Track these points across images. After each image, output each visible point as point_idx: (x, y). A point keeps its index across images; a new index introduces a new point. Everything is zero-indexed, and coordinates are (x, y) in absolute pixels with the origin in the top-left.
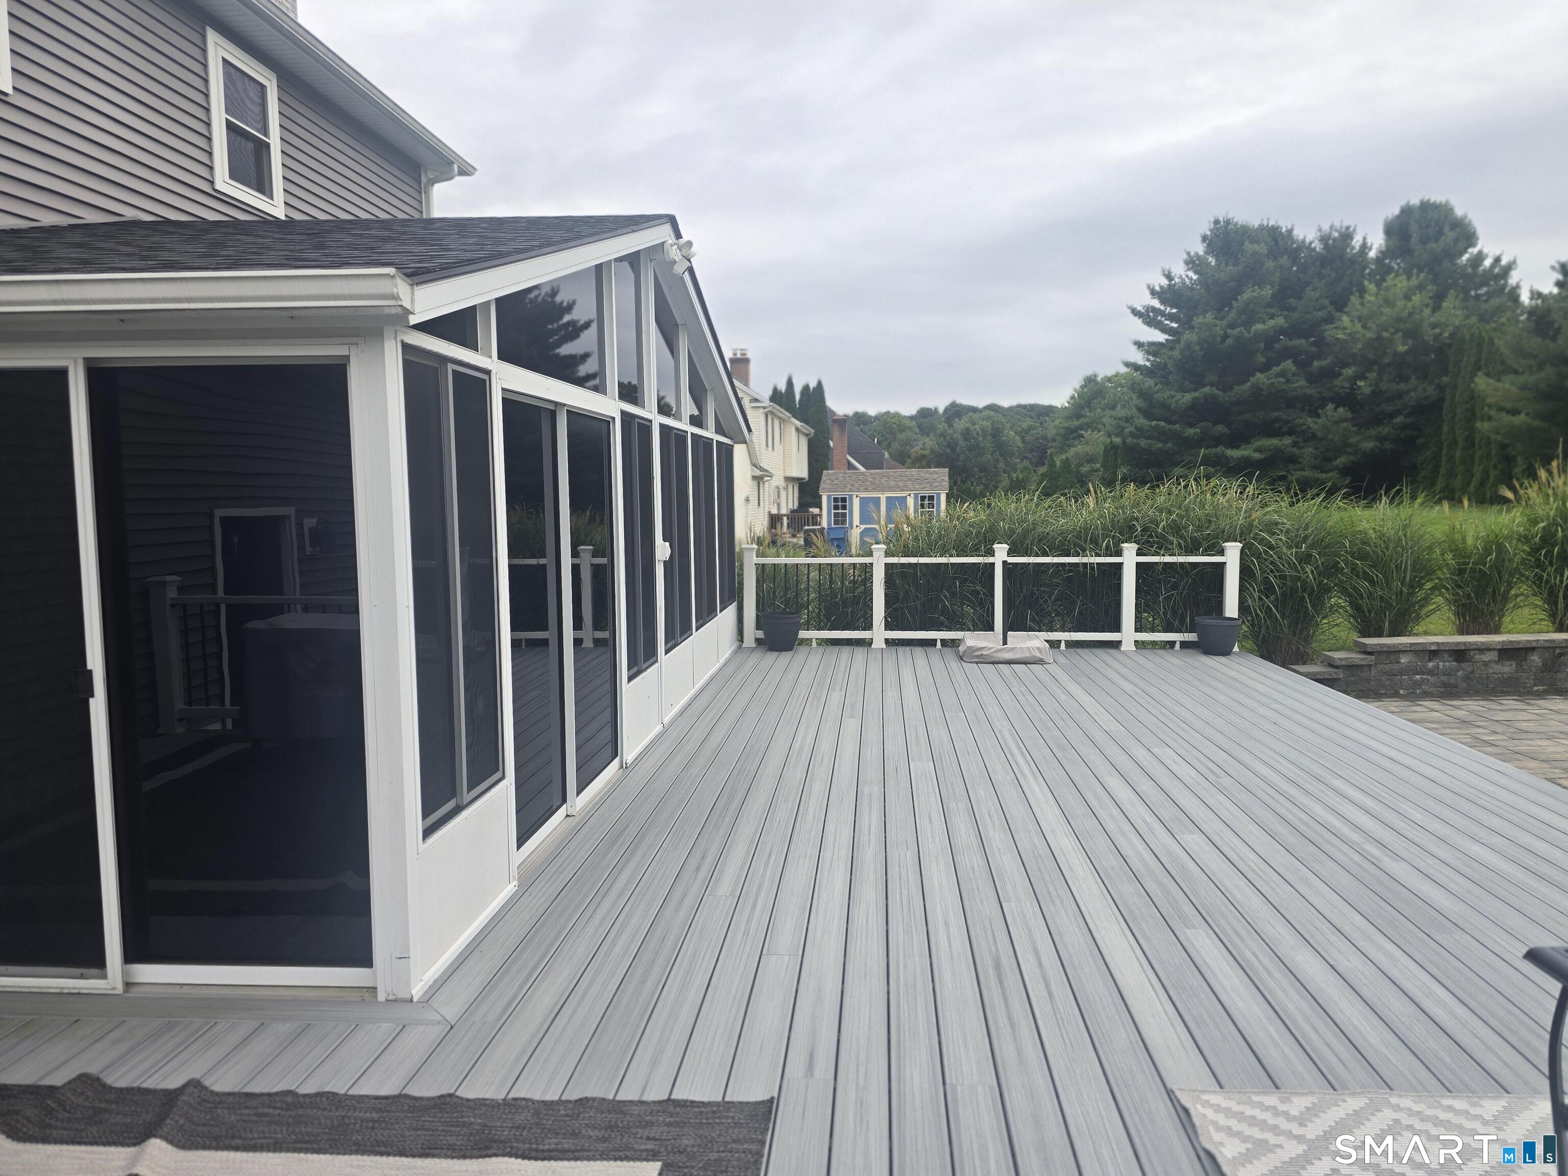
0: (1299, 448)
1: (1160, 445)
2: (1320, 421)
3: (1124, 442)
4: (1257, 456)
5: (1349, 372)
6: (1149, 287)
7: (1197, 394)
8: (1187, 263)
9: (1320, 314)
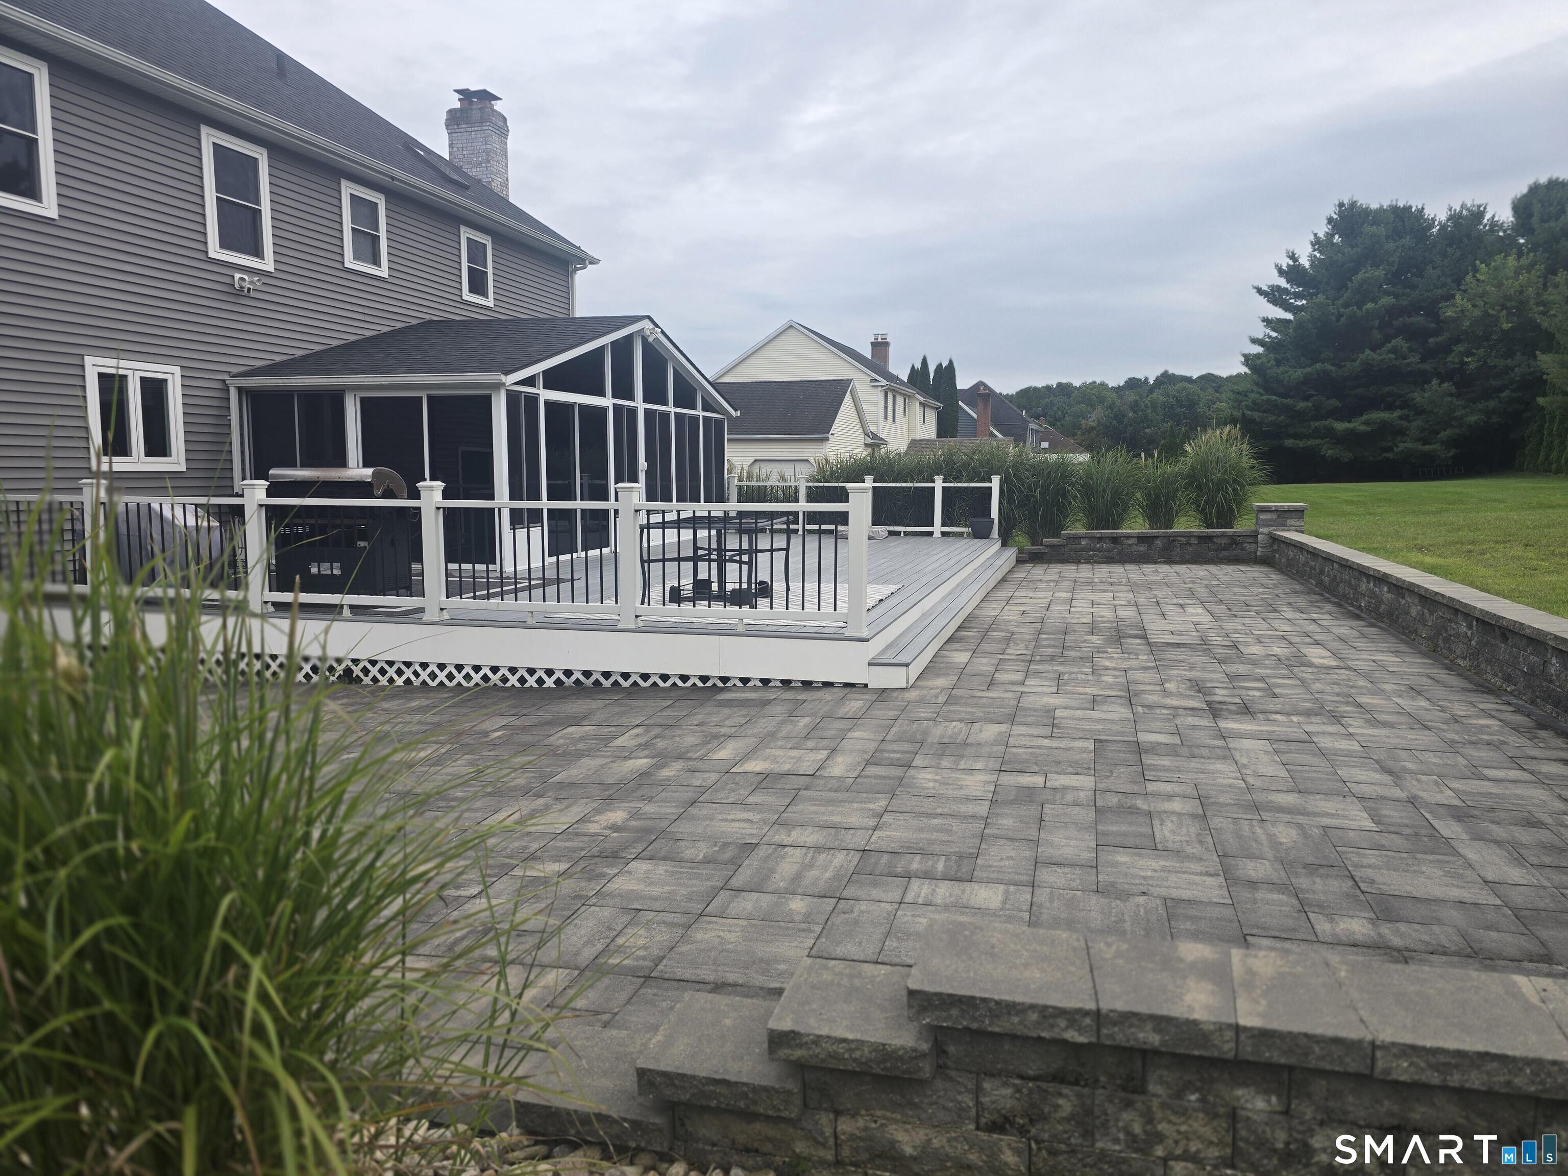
0: (1409, 422)
1: (1273, 418)
2: (1426, 395)
3: (1243, 414)
4: (1363, 428)
5: (1460, 348)
6: (1276, 266)
7: (1309, 370)
8: (1313, 244)
9: (1439, 291)
